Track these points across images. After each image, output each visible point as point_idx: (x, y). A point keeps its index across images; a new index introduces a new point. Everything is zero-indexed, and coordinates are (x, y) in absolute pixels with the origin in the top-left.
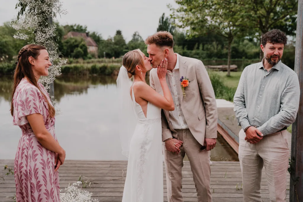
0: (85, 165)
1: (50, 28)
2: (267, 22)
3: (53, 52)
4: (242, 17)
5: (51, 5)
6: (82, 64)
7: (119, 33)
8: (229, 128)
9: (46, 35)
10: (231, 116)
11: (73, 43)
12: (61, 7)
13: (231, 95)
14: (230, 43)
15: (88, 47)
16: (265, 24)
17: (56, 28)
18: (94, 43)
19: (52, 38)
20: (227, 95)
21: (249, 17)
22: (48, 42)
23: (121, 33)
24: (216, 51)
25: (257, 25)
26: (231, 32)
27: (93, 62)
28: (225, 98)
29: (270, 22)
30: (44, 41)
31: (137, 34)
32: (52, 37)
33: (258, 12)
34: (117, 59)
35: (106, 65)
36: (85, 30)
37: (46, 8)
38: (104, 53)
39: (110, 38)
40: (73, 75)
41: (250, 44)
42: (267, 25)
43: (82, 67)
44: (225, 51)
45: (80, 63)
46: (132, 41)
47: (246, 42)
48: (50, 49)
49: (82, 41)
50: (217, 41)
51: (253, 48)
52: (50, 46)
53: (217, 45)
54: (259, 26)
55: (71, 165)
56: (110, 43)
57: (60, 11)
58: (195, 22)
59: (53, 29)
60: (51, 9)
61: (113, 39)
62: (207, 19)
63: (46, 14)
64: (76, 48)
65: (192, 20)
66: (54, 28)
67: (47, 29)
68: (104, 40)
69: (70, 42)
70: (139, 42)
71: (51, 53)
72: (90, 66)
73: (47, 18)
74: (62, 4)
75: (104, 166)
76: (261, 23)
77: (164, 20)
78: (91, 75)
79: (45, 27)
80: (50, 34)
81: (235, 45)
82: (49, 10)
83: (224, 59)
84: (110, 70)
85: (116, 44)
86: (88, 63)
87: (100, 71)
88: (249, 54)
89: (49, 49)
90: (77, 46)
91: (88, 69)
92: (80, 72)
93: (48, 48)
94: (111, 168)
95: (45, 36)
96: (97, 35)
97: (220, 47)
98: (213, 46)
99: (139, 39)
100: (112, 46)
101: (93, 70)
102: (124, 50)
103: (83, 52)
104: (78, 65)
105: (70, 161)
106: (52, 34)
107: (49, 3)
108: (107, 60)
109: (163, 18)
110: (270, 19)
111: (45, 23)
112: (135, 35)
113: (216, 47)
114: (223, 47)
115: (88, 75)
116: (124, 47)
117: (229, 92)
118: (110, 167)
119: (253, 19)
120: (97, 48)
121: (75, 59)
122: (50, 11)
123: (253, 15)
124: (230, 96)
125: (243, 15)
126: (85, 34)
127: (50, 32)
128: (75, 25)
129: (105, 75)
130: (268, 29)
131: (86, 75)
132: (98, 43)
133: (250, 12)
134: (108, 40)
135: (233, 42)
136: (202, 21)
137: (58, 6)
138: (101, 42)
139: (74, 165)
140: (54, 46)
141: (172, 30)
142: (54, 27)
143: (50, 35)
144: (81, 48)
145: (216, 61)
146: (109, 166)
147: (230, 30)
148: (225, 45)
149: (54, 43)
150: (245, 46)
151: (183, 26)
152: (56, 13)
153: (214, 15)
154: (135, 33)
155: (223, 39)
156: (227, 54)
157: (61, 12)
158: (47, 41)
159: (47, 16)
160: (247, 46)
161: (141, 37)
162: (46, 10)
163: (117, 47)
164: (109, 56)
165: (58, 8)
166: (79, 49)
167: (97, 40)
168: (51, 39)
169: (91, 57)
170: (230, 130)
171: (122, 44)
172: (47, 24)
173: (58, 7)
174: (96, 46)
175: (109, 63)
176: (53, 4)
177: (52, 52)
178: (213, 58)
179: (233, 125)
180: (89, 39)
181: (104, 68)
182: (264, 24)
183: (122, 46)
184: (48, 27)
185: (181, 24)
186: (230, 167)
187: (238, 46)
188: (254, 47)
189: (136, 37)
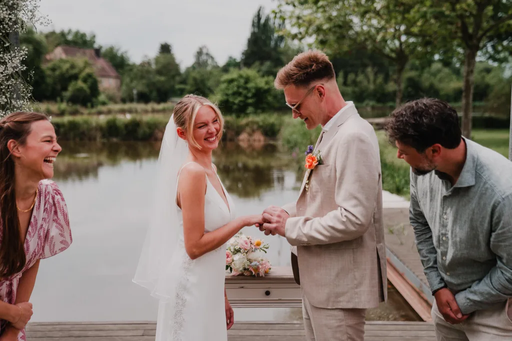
0: (90, 333)
1: (13, 55)
2: (478, 26)
3: (22, 102)
4: (424, 16)
5: (15, 6)
6: (85, 117)
7: (165, 49)
8: (392, 252)
9: (6, 67)
10: (398, 227)
11: (67, 70)
12: (36, 12)
13: (400, 181)
14: (400, 71)
15: (99, 79)
16: (474, 31)
17: (26, 54)
18: (111, 71)
19: (18, 74)
20: (391, 182)
21: (439, 16)
22: (9, 83)
23: (170, 48)
24: (372, 87)
25: (456, 32)
26: (404, 47)
27: (109, 112)
28: (388, 188)
29: (485, 25)
30: (3, 81)
31: (205, 51)
32: (20, 73)
33: (458, 6)
34: (161, 106)
35: (138, 117)
36: (92, 42)
37: (5, 12)
38: (135, 92)
39: (146, 60)
40: (68, 139)
41: (446, 70)
42: (477, 33)
43: (86, 122)
44: (391, 87)
45: (82, 114)
46: (193, 67)
47: (436, 66)
48: (15, 96)
49: (85, 67)
50: (374, 65)
51: (451, 80)
52: (15, 89)
53: (376, 74)
54: (460, 34)
55: (60, 334)
56: (148, 72)
57: (36, 19)
58: (325, 27)
59: (21, 56)
60: (16, 15)
61: (153, 62)
62: (351, 21)
63: (5, 25)
64: (73, 83)
65: (317, 22)
66: (23, 53)
67: (7, 57)
68: (134, 65)
69: (59, 67)
70: (209, 68)
71: (16, 105)
72: (103, 119)
73: (8, 34)
74: (38, 4)
75: (131, 333)
76: (464, 28)
77: (262, 21)
78: (105, 140)
79: (4, 52)
80: (15, 65)
81: (413, 74)
82: (13, 16)
83: (391, 104)
84: (147, 130)
85: (159, 72)
86: (100, 113)
87: (124, 132)
88: (442, 93)
89: (13, 95)
90: (75, 77)
91: (100, 128)
92: (83, 133)
93: (10, 94)
94: (146, 337)
95: (4, 71)
96: (119, 54)
97: (380, 79)
98: (367, 77)
99: (210, 61)
100: (151, 76)
101: (112, 129)
102: (178, 86)
103: (88, 91)
104: (78, 119)
105: (59, 324)
106: (17, 67)
107: (12, 3)
108: (140, 106)
109: (259, 16)
110: (484, 19)
111: (4, 43)
112: (200, 53)
113: (372, 77)
114: (387, 79)
115: (99, 140)
116: (178, 79)
117: (396, 175)
118: (143, 335)
119: (449, 19)
120: (118, 82)
121: (70, 104)
122: (13, 20)
123: (447, 13)
124: (398, 184)
125: (425, 13)
126: (93, 53)
127: (13, 61)
128: (70, 31)
129: (137, 139)
130: (479, 40)
131: (95, 139)
132: (121, 71)
133: (441, 6)
134: (143, 65)
135: (407, 67)
136: (340, 27)
137: (30, 8)
138: (127, 68)
139: (66, 333)
140: (24, 91)
141: (278, 44)
142: (22, 51)
143: (14, 68)
144: (85, 81)
145: (373, 108)
146: (140, 332)
147: (401, 44)
148: (391, 73)
149: (24, 85)
150: (434, 75)
151: (299, 36)
152: (26, 22)
153: (366, 12)
154: (201, 49)
155: (386, 62)
156: (394, 93)
157: (37, 21)
158: (7, 80)
159: (7, 29)
160: (438, 77)
161: (212, 58)
162: (5, 17)
163: (162, 78)
164: (144, 98)
165: (30, 14)
166: (80, 84)
167: (118, 63)
168: (16, 77)
169: (106, 101)
170: (395, 255)
171: (173, 73)
172: (7, 44)
173: (31, 11)
174: (117, 77)
175: (145, 113)
176: (20, 5)
177: (18, 103)
178: (366, 102)
179: (402, 244)
180: (101, 63)
181: (134, 126)
182: (471, 30)
183: (173, 77)
184: (10, 52)
185: (295, 30)
186: (393, 333)
187: (420, 76)
188: (454, 77)
189: (204, 57)
